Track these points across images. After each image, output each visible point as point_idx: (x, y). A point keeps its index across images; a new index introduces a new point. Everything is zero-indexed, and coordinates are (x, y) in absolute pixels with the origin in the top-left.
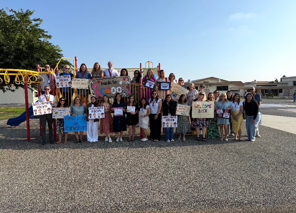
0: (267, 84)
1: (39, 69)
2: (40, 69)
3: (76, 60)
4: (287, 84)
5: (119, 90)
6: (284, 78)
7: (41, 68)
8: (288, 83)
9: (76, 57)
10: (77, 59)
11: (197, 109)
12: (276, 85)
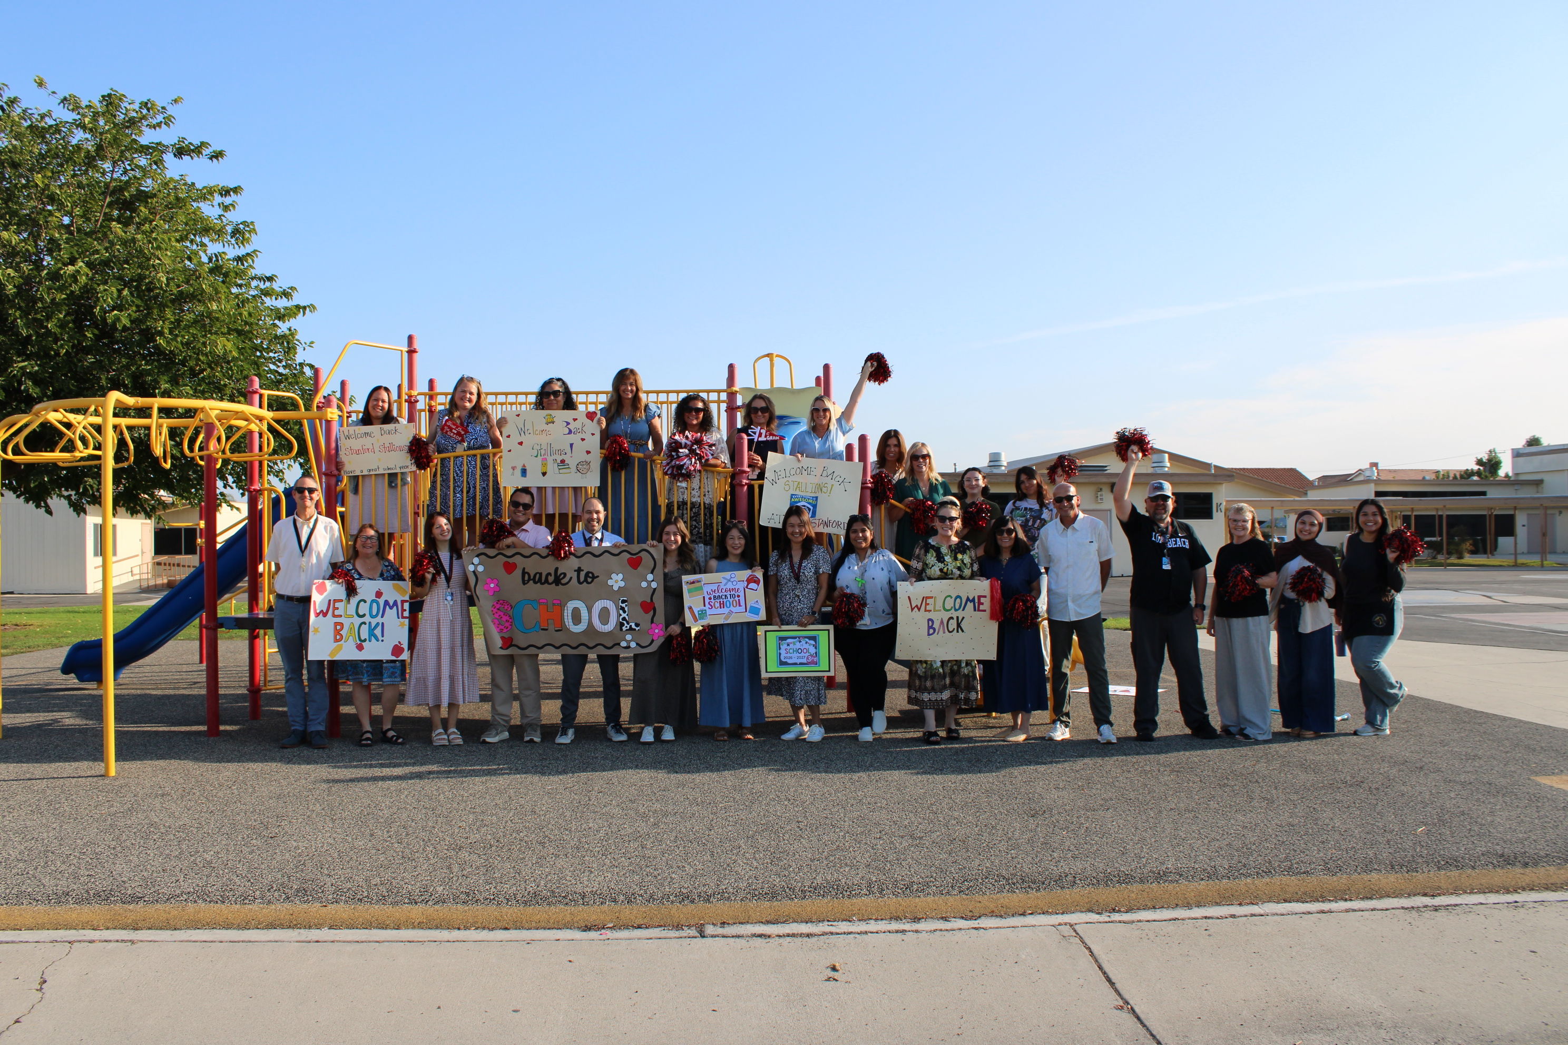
0: (1430, 483)
1: (257, 397)
2: (261, 396)
3: (414, 351)
4: (1538, 483)
5: (604, 615)
6: (1533, 449)
7: (266, 393)
8: (1546, 478)
9: (410, 338)
10: (416, 345)
11: (921, 618)
12: (1484, 493)
